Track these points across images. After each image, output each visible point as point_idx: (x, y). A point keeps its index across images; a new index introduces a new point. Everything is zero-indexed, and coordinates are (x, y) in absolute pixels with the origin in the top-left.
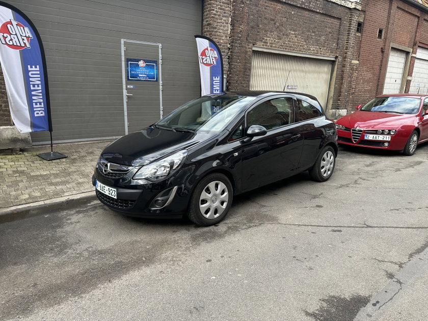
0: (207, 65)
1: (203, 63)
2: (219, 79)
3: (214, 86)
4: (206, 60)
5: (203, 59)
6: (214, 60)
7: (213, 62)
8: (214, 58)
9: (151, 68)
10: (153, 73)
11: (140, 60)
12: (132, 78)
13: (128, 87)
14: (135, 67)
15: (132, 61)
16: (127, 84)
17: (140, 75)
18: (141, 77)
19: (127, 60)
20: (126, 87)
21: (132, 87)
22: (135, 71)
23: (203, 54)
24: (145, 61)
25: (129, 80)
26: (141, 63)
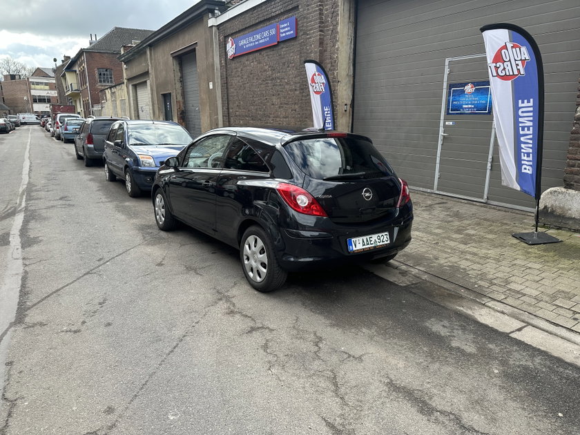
0: (505, 78)
1: (498, 75)
2: (531, 104)
3: (520, 120)
4: (504, 69)
5: (497, 68)
6: (520, 67)
7: (518, 70)
8: (520, 63)
9: (482, 94)
10: (484, 102)
11: (466, 84)
12: (454, 111)
13: (447, 123)
14: (459, 95)
15: (456, 88)
16: (445, 120)
17: (464, 106)
18: (466, 108)
19: (450, 86)
20: (444, 123)
21: (451, 123)
22: (459, 101)
23: (498, 58)
24: (475, 84)
25: (448, 114)
26: (469, 89)
